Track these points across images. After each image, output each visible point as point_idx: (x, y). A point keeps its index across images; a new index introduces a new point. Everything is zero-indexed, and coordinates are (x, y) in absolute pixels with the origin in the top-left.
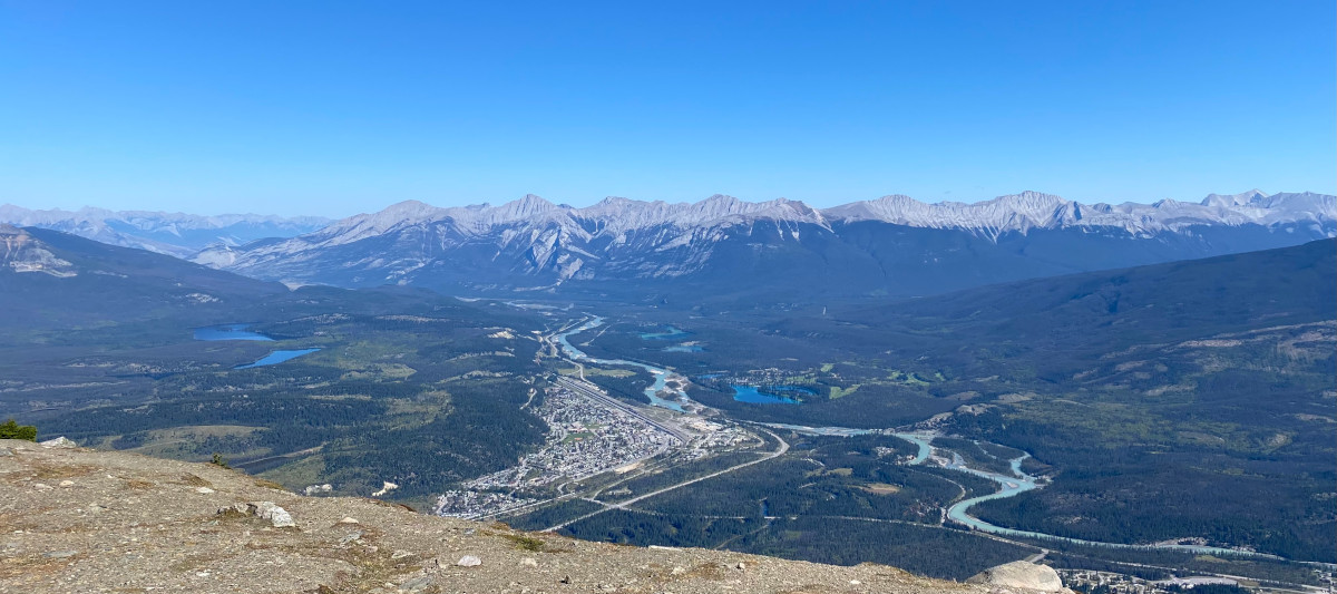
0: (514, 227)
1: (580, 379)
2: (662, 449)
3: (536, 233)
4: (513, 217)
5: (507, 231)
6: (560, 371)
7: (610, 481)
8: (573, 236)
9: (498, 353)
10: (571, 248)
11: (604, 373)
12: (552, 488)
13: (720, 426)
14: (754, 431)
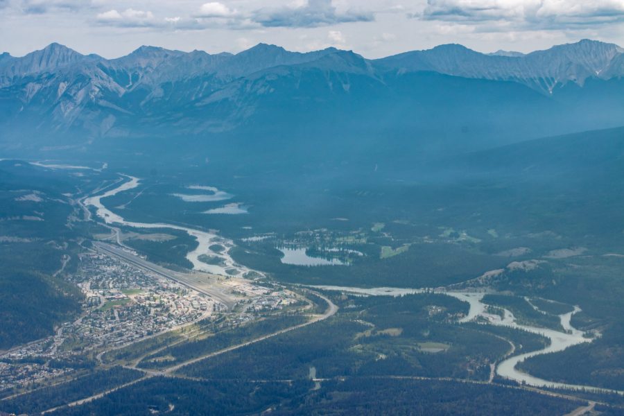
0: (39, 80)
1: (116, 244)
2: (206, 314)
3: (63, 87)
4: (36, 69)
5: (30, 85)
6: (95, 236)
7: (153, 348)
8: (104, 90)
9: (26, 218)
10: (102, 103)
11: (143, 237)
12: (91, 357)
13: (266, 290)
14: (302, 294)
